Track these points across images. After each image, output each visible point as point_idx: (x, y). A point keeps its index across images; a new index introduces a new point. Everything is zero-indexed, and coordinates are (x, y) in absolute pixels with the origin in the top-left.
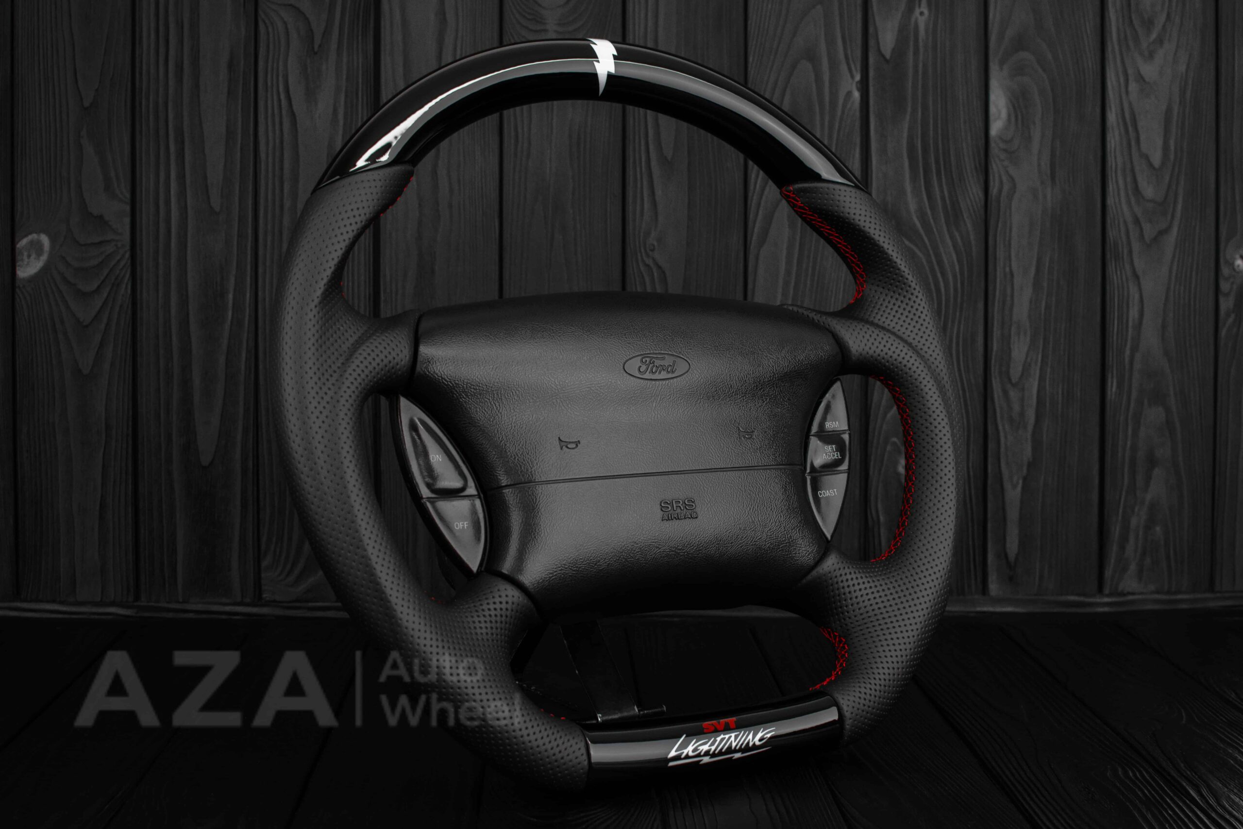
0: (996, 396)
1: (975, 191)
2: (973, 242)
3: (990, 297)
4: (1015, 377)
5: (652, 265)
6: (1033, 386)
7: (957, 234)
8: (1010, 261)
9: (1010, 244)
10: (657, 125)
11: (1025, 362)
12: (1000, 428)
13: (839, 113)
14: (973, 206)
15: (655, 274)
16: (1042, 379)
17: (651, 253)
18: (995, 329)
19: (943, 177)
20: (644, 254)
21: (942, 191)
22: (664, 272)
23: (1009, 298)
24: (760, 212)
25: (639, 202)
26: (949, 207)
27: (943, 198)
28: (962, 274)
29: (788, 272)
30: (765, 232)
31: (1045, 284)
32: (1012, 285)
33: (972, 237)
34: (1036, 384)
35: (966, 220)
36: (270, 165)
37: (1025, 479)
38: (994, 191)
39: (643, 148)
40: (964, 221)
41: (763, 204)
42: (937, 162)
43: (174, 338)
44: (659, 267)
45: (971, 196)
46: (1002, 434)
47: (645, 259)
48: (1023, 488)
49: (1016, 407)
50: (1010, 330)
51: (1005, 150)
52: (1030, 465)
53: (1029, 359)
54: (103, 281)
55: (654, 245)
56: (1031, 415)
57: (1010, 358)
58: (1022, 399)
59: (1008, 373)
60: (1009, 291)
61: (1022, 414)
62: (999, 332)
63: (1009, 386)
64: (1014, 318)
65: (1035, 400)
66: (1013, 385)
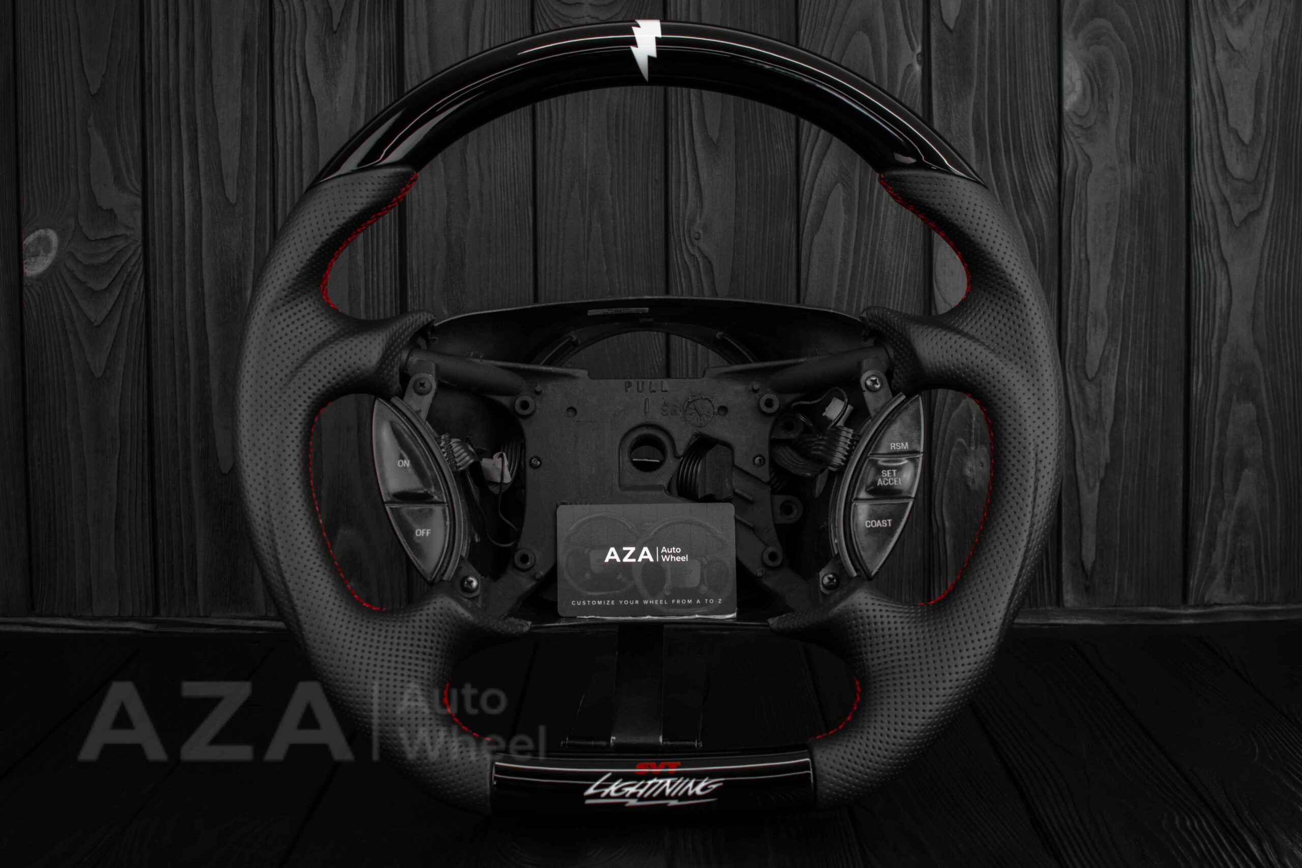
0: (1070, 393)
1: (1047, 171)
2: (1045, 226)
3: (1064, 286)
4: (1091, 371)
5: (697, 255)
6: (1111, 381)
7: (1027, 218)
8: (1086, 245)
9: (1085, 228)
10: (701, 105)
11: (1103, 355)
12: (1076, 427)
13: (899, 88)
14: (1045, 187)
15: (701, 265)
16: (1121, 373)
17: (696, 242)
18: (1070, 319)
19: (1012, 155)
20: (688, 243)
21: (1011, 172)
22: (710, 262)
23: (1084, 287)
24: (814, 197)
25: (682, 186)
26: (1019, 189)
27: (1012, 179)
29: (845, 261)
30: (819, 218)
31: (1125, 271)
32: (1089, 272)
33: (1044, 221)
34: (1114, 379)
35: (1038, 202)
36: (288, 152)
37: (1103, 482)
38: (1068, 170)
39: (686, 127)
40: (1036, 203)
41: (816, 188)
42: (1006, 140)
43: (190, 339)
44: (705, 257)
45: (1043, 176)
46: (1077, 433)
47: (690, 248)
48: (1100, 492)
49: (1093, 405)
50: (1086, 322)
51: (1080, 126)
52: (1107, 466)
53: (1106, 353)
54: (114, 278)
55: (698, 233)
56: (1109, 412)
57: (1086, 352)
58: (1100, 396)
59: (1084, 367)
60: (1084, 280)
61: (1099, 411)
62: (1074, 324)
63: (1085, 381)
64: (1090, 308)
65: (1113, 397)
66: (1090, 381)
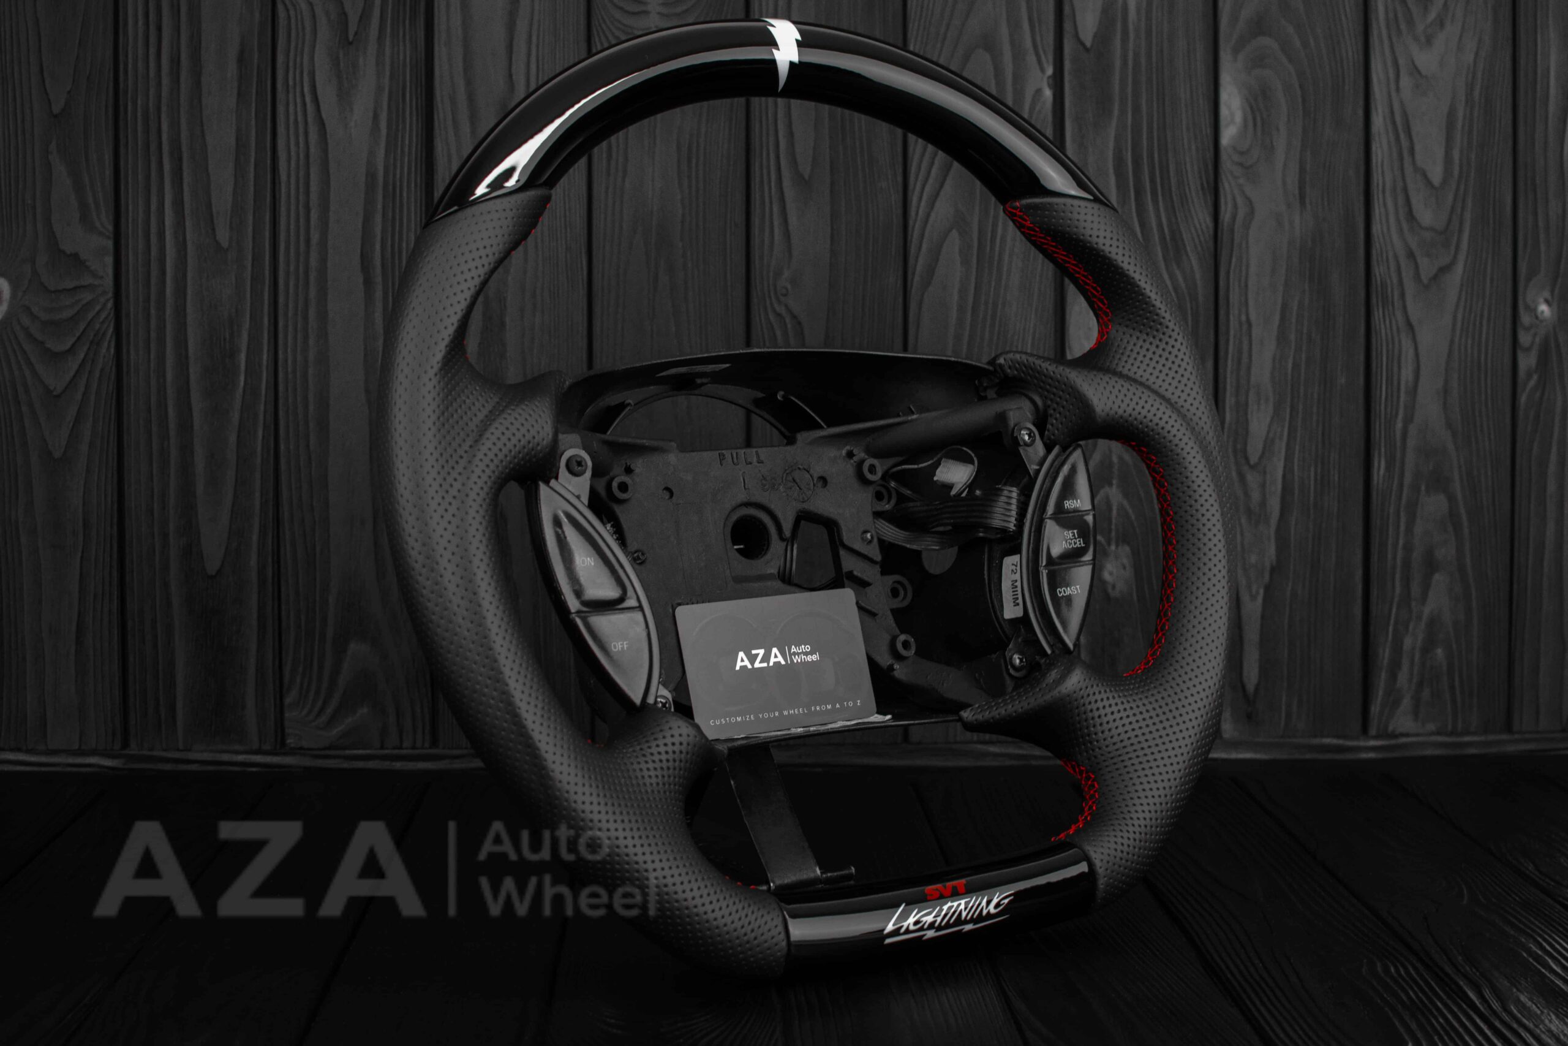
1: (1201, 217)
2: (1199, 282)
3: (1222, 354)
4: (1254, 456)
5: (784, 313)
6: (1277, 467)
7: (1177, 274)
8: (1247, 307)
9: (1247, 286)
10: (789, 117)
11: (1267, 437)
14: (1198, 235)
15: (789, 325)
16: (1288, 458)
17: (782, 298)
18: (1228, 395)
19: (1159, 200)
20: (773, 299)
21: (1158, 215)
22: (800, 323)
23: (1245, 356)
24: (923, 248)
25: (767, 231)
26: (1167, 238)
27: (1159, 228)
29: (961, 322)
30: (930, 271)
31: (1292, 338)
32: (1250, 336)
33: (1198, 276)
34: (1280, 465)
35: (1190, 253)
36: (293, 188)
37: (1267, 588)
38: (1226, 215)
39: (772, 161)
40: (1187, 258)
41: (926, 235)
42: (1152, 180)
44: (794, 316)
45: (1197, 222)
47: (775, 305)
48: (1264, 599)
49: (1256, 496)
50: (1247, 396)
51: (1241, 164)
52: (1273, 569)
53: (1271, 435)
55: (786, 289)
56: (1274, 505)
57: (1247, 432)
58: (1263, 486)
59: (1245, 451)
60: (1245, 347)
61: (1263, 503)
62: (1233, 400)
63: (1245, 468)
64: (1253, 379)
65: (1279, 486)
66: (1252, 467)
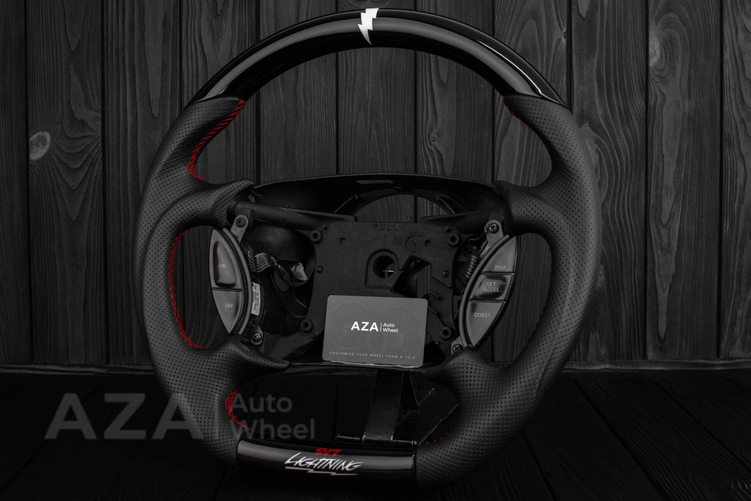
0: (652, 233)
1: (639, 103)
2: (638, 135)
3: (649, 170)
4: (665, 221)
5: (433, 150)
6: (676, 226)
7: (627, 129)
8: (662, 146)
9: (662, 136)
10: (437, 64)
11: (671, 211)
12: (655, 252)
13: (553, 53)
14: (638, 112)
15: (436, 157)
16: (682, 221)
17: (432, 142)
18: (652, 190)
19: (619, 93)
20: (428, 143)
21: (619, 103)
22: (441, 155)
23: (661, 170)
24: (503, 116)
25: (425, 109)
26: (623, 113)
27: (619, 106)
28: (631, 155)
29: (520, 155)
30: (506, 129)
31: (684, 162)
32: (663, 162)
33: (638, 132)
34: (678, 225)
35: (634, 120)
36: (190, 87)
37: (671, 286)
38: (652, 102)
39: (427, 75)
40: (632, 121)
41: (504, 111)
42: (616, 84)
43: (130, 198)
44: (438, 151)
45: (637, 105)
46: (656, 258)
47: (429, 146)
48: (669, 291)
49: (665, 240)
50: (662, 191)
51: (659, 76)
52: (674, 277)
53: (673, 210)
54: (85, 162)
55: (434, 138)
56: (675, 245)
57: (662, 209)
58: (669, 235)
59: (660, 218)
60: (661, 166)
61: (669, 244)
62: (655, 192)
63: (661, 226)
64: (664, 183)
65: (677, 236)
66: (664, 226)
